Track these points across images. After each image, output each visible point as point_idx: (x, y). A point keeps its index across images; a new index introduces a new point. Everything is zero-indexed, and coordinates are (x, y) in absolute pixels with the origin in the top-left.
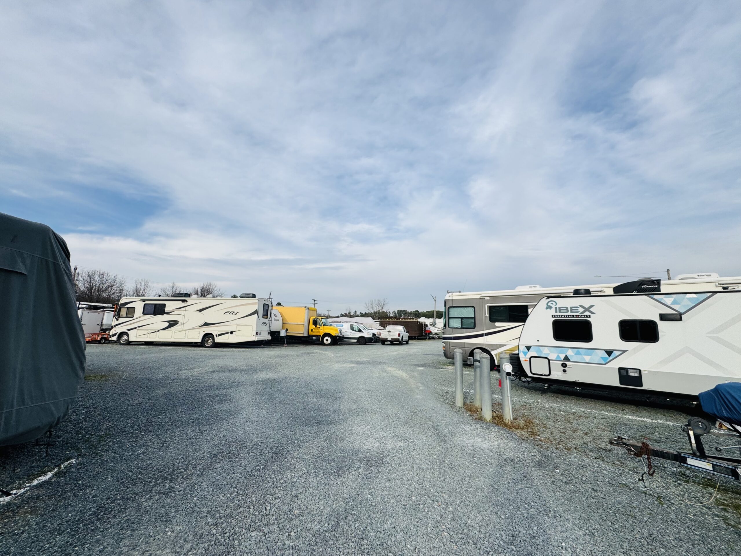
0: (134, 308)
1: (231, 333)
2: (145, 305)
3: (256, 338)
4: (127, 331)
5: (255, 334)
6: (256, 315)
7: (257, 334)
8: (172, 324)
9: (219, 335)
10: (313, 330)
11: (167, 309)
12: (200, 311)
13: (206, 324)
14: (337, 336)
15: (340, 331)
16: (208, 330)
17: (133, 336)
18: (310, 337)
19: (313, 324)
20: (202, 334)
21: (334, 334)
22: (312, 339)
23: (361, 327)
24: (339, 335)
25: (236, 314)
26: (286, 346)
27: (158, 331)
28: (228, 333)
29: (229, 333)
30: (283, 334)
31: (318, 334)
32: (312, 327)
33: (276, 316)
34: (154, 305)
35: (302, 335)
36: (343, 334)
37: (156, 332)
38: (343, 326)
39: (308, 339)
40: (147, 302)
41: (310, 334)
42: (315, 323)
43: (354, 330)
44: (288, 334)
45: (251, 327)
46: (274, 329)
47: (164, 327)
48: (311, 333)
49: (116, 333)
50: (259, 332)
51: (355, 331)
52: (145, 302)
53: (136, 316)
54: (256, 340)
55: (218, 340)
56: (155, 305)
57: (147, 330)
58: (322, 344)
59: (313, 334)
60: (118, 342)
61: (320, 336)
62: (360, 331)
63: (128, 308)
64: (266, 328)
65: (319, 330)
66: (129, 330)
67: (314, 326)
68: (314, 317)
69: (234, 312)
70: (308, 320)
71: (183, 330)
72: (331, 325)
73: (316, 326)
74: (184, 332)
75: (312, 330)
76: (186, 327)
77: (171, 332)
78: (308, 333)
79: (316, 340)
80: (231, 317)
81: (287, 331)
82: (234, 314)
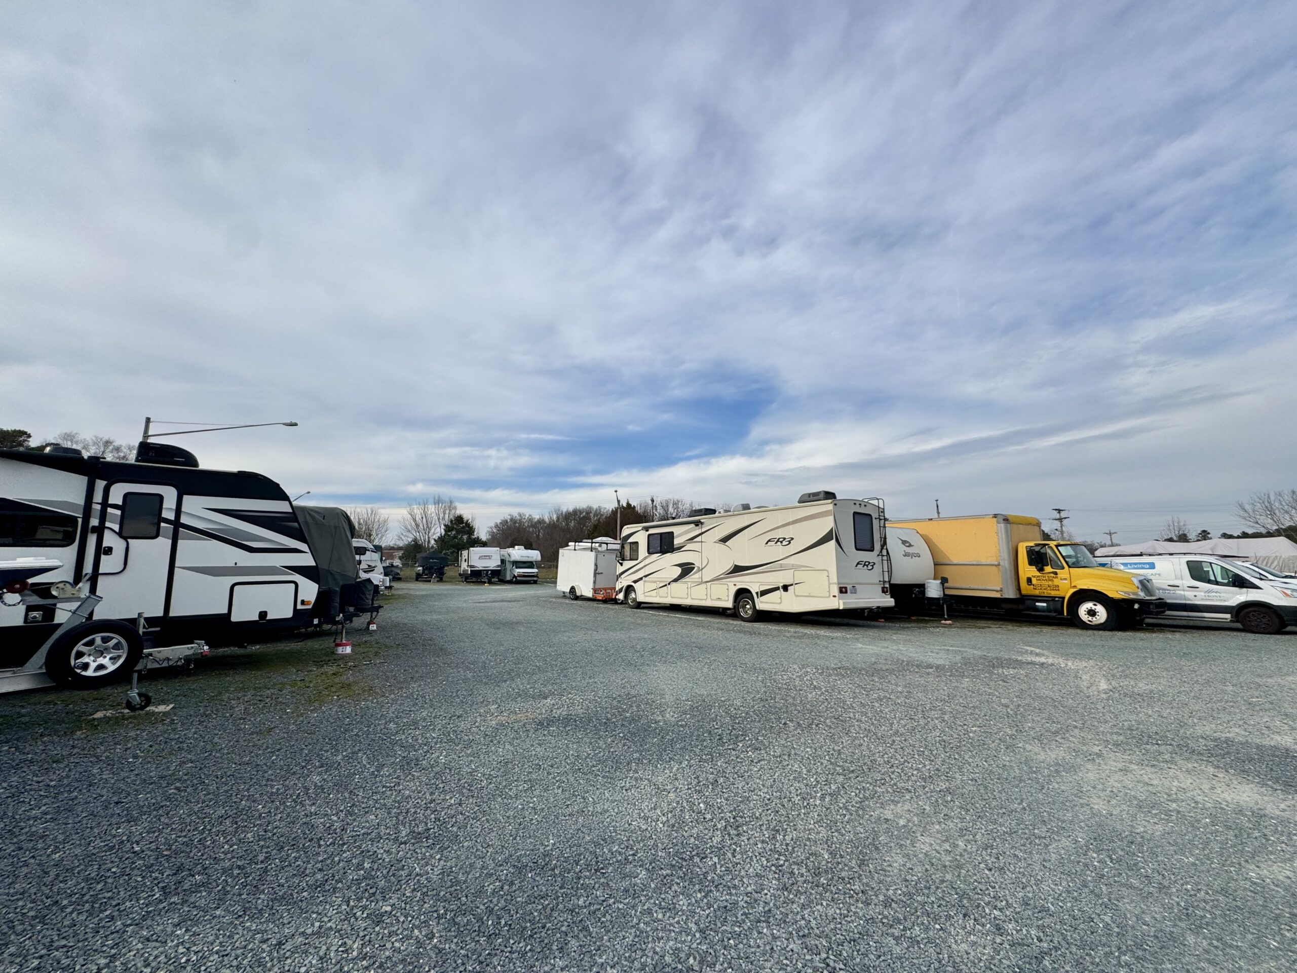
0: (637, 543)
1: (785, 588)
2: (649, 535)
3: (841, 602)
4: (633, 584)
5: (835, 590)
6: (833, 542)
7: (843, 590)
8: (687, 569)
9: (764, 593)
10: (1034, 581)
11: (677, 542)
12: (725, 540)
13: (737, 569)
14: (1129, 602)
15: (1141, 582)
16: (743, 581)
17: (642, 594)
18: (1028, 602)
19: (1030, 564)
20: (733, 590)
21: (1115, 591)
22: (1037, 609)
23: (1239, 568)
24: (1142, 595)
25: (790, 542)
26: (945, 626)
27: (669, 584)
28: (777, 589)
29: (782, 590)
30: (934, 590)
31: (1053, 593)
32: (1027, 570)
33: (910, 546)
34: (659, 536)
35: (997, 595)
36: (1158, 594)
37: (666, 585)
38: (1152, 566)
39: (1021, 607)
40: (652, 531)
41: (1024, 592)
42: (1038, 559)
43: (1209, 581)
44: (948, 592)
45: (826, 573)
46: (901, 577)
47: (675, 576)
48: (1026, 589)
49: (622, 588)
50: (849, 587)
51: (1217, 583)
52: (647, 531)
53: (640, 558)
54: (841, 608)
55: (763, 604)
56: (661, 534)
57: (655, 582)
58: (1074, 622)
59: (1037, 592)
60: (624, 603)
61: (1063, 598)
62: (1239, 582)
63: (631, 543)
64: (876, 575)
65: (1056, 582)
66: (635, 582)
67: (1033, 568)
68: (1032, 544)
69: (784, 539)
70: (1015, 554)
71: (702, 583)
72: (1103, 565)
73: (1041, 570)
74: (704, 586)
75: (1029, 580)
76: (708, 575)
77: (686, 586)
78: (1019, 589)
79: (1048, 610)
80: (778, 552)
81: (946, 585)
82: (785, 543)
